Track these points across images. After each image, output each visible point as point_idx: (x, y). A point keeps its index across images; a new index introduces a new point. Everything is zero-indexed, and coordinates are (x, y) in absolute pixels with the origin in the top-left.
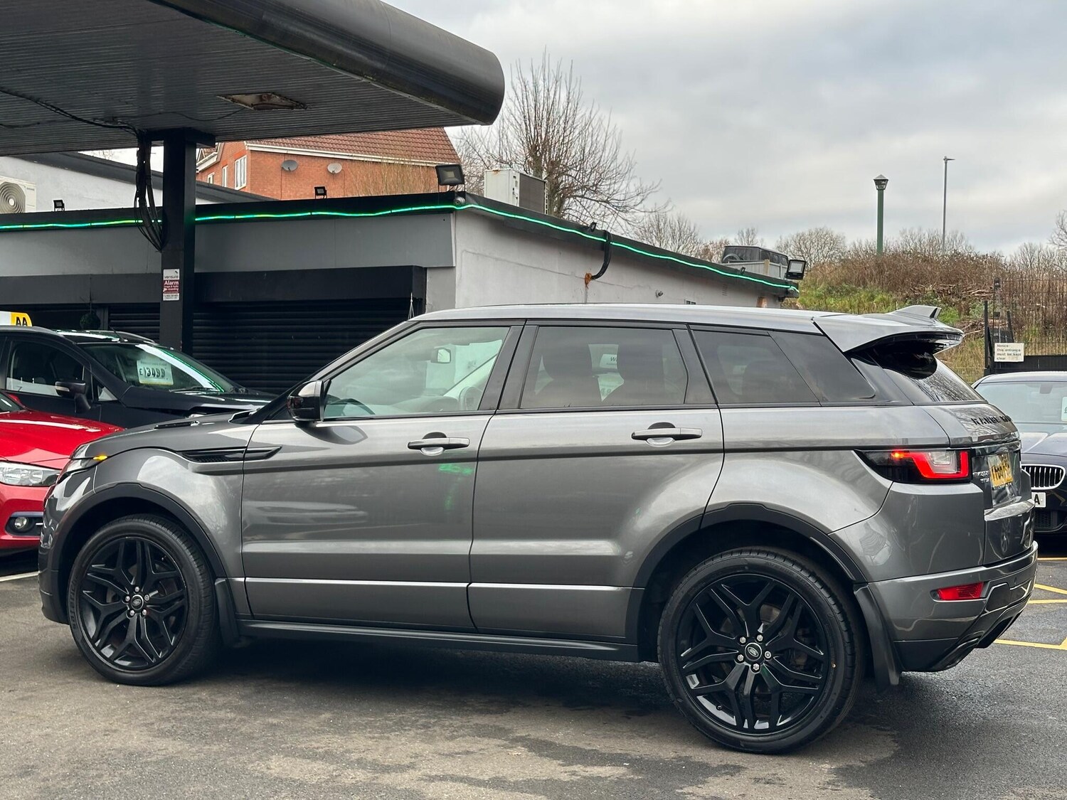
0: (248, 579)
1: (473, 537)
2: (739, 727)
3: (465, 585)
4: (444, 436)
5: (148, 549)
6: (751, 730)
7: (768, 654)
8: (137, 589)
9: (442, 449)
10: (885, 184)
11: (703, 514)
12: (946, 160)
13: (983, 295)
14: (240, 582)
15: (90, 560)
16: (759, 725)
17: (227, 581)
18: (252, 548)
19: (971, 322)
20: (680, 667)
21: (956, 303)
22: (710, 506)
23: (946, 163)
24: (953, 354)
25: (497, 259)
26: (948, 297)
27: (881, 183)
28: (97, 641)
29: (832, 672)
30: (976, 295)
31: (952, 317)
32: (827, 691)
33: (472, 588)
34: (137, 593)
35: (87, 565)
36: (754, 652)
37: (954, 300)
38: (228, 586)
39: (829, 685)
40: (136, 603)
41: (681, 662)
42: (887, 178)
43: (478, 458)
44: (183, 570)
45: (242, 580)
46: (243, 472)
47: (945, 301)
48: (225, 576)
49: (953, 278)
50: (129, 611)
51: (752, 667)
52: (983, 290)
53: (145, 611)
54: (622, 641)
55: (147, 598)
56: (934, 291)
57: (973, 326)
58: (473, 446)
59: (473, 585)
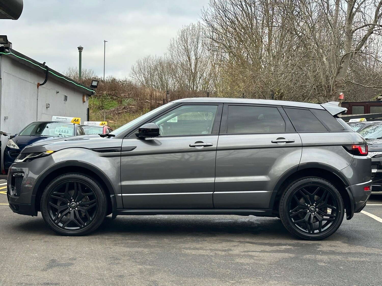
0: (123, 195)
1: (215, 176)
2: (309, 233)
3: (212, 193)
4: (202, 142)
5: (79, 186)
6: (313, 233)
7: (317, 209)
8: (73, 200)
9: (203, 146)
10: (82, 50)
11: (298, 166)
12: (105, 41)
13: (126, 96)
14: (120, 196)
15: (53, 190)
16: (316, 231)
17: (115, 195)
18: (124, 183)
19: (123, 107)
20: (289, 216)
21: (116, 99)
22: (300, 164)
23: (105, 43)
24: (118, 119)
25: (13, 76)
26: (113, 96)
27: (80, 49)
28: (56, 220)
29: (339, 213)
30: (123, 96)
31: (115, 104)
32: (338, 219)
33: (214, 193)
34: (73, 202)
35: (51, 192)
36: (313, 209)
37: (115, 98)
38: (114, 197)
39: (338, 217)
40: (73, 205)
41: (289, 214)
42: (83, 47)
43: (217, 150)
44: (96, 192)
45: (121, 195)
46: (121, 156)
47: (111, 98)
48: (114, 194)
49: (113, 89)
50: (70, 209)
51: (312, 214)
52: (125, 94)
53: (77, 208)
54: (267, 208)
55: (78, 203)
56: (107, 94)
57: (124, 108)
58: (214, 146)
59: (215, 193)
